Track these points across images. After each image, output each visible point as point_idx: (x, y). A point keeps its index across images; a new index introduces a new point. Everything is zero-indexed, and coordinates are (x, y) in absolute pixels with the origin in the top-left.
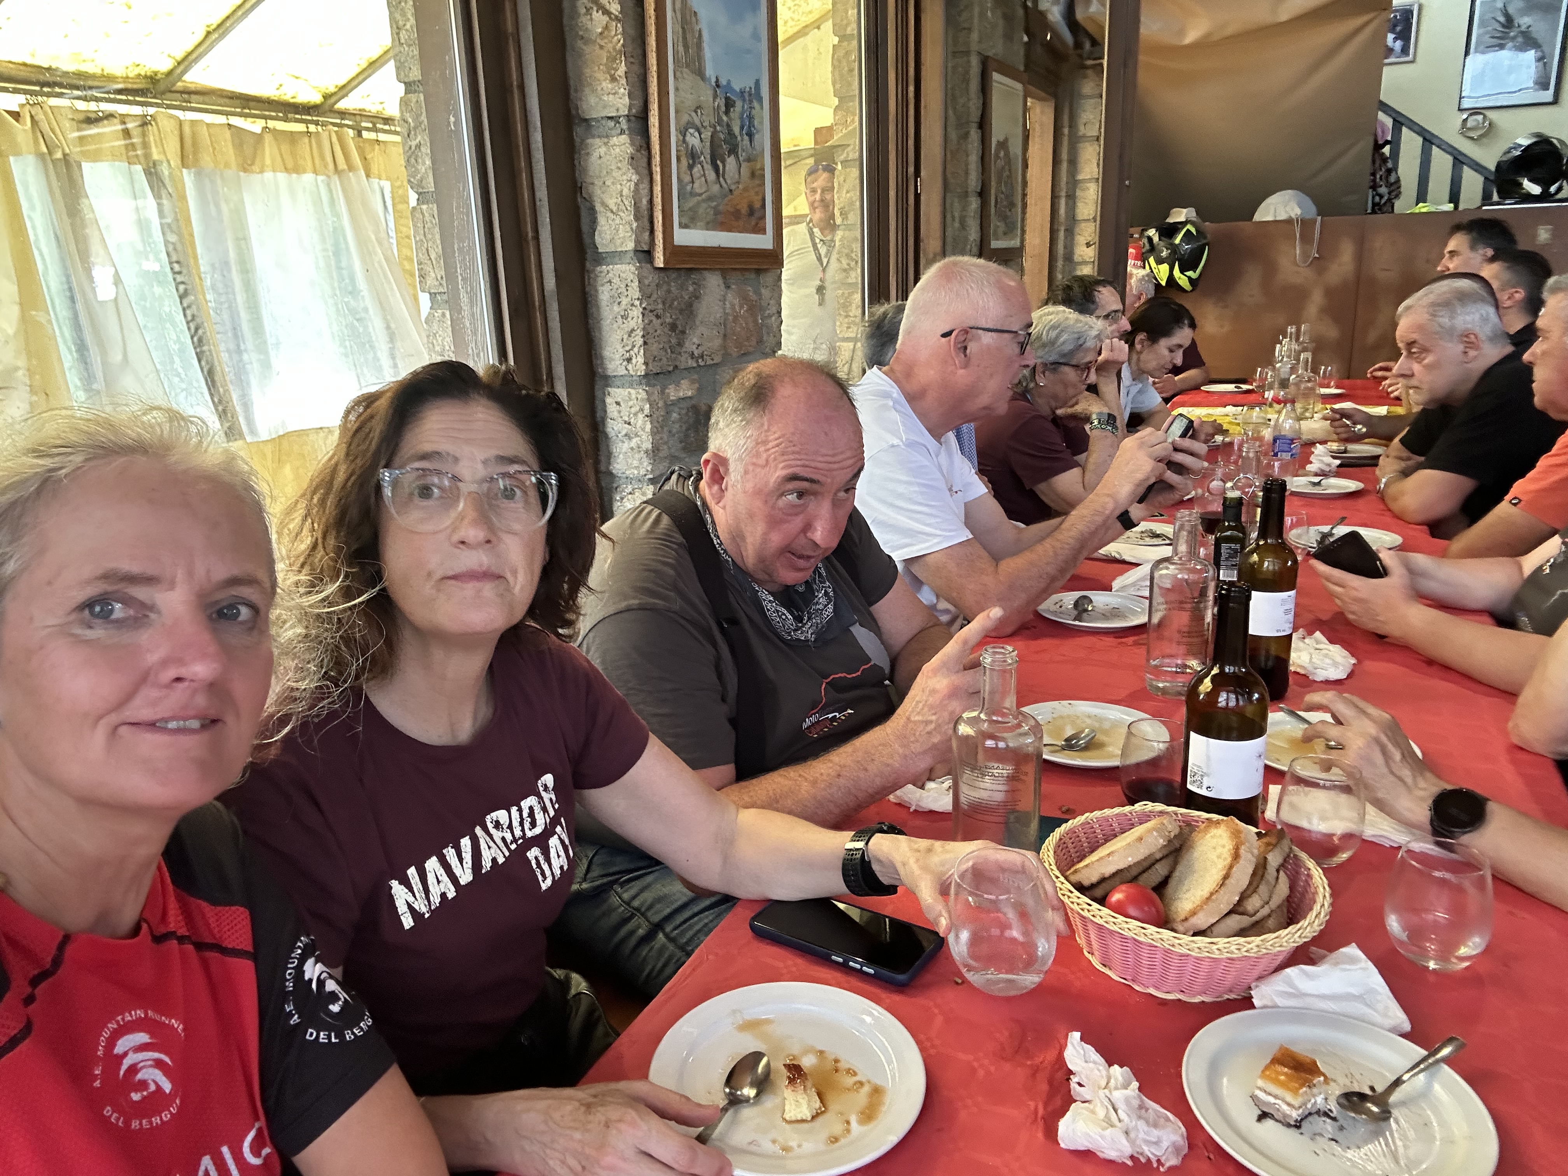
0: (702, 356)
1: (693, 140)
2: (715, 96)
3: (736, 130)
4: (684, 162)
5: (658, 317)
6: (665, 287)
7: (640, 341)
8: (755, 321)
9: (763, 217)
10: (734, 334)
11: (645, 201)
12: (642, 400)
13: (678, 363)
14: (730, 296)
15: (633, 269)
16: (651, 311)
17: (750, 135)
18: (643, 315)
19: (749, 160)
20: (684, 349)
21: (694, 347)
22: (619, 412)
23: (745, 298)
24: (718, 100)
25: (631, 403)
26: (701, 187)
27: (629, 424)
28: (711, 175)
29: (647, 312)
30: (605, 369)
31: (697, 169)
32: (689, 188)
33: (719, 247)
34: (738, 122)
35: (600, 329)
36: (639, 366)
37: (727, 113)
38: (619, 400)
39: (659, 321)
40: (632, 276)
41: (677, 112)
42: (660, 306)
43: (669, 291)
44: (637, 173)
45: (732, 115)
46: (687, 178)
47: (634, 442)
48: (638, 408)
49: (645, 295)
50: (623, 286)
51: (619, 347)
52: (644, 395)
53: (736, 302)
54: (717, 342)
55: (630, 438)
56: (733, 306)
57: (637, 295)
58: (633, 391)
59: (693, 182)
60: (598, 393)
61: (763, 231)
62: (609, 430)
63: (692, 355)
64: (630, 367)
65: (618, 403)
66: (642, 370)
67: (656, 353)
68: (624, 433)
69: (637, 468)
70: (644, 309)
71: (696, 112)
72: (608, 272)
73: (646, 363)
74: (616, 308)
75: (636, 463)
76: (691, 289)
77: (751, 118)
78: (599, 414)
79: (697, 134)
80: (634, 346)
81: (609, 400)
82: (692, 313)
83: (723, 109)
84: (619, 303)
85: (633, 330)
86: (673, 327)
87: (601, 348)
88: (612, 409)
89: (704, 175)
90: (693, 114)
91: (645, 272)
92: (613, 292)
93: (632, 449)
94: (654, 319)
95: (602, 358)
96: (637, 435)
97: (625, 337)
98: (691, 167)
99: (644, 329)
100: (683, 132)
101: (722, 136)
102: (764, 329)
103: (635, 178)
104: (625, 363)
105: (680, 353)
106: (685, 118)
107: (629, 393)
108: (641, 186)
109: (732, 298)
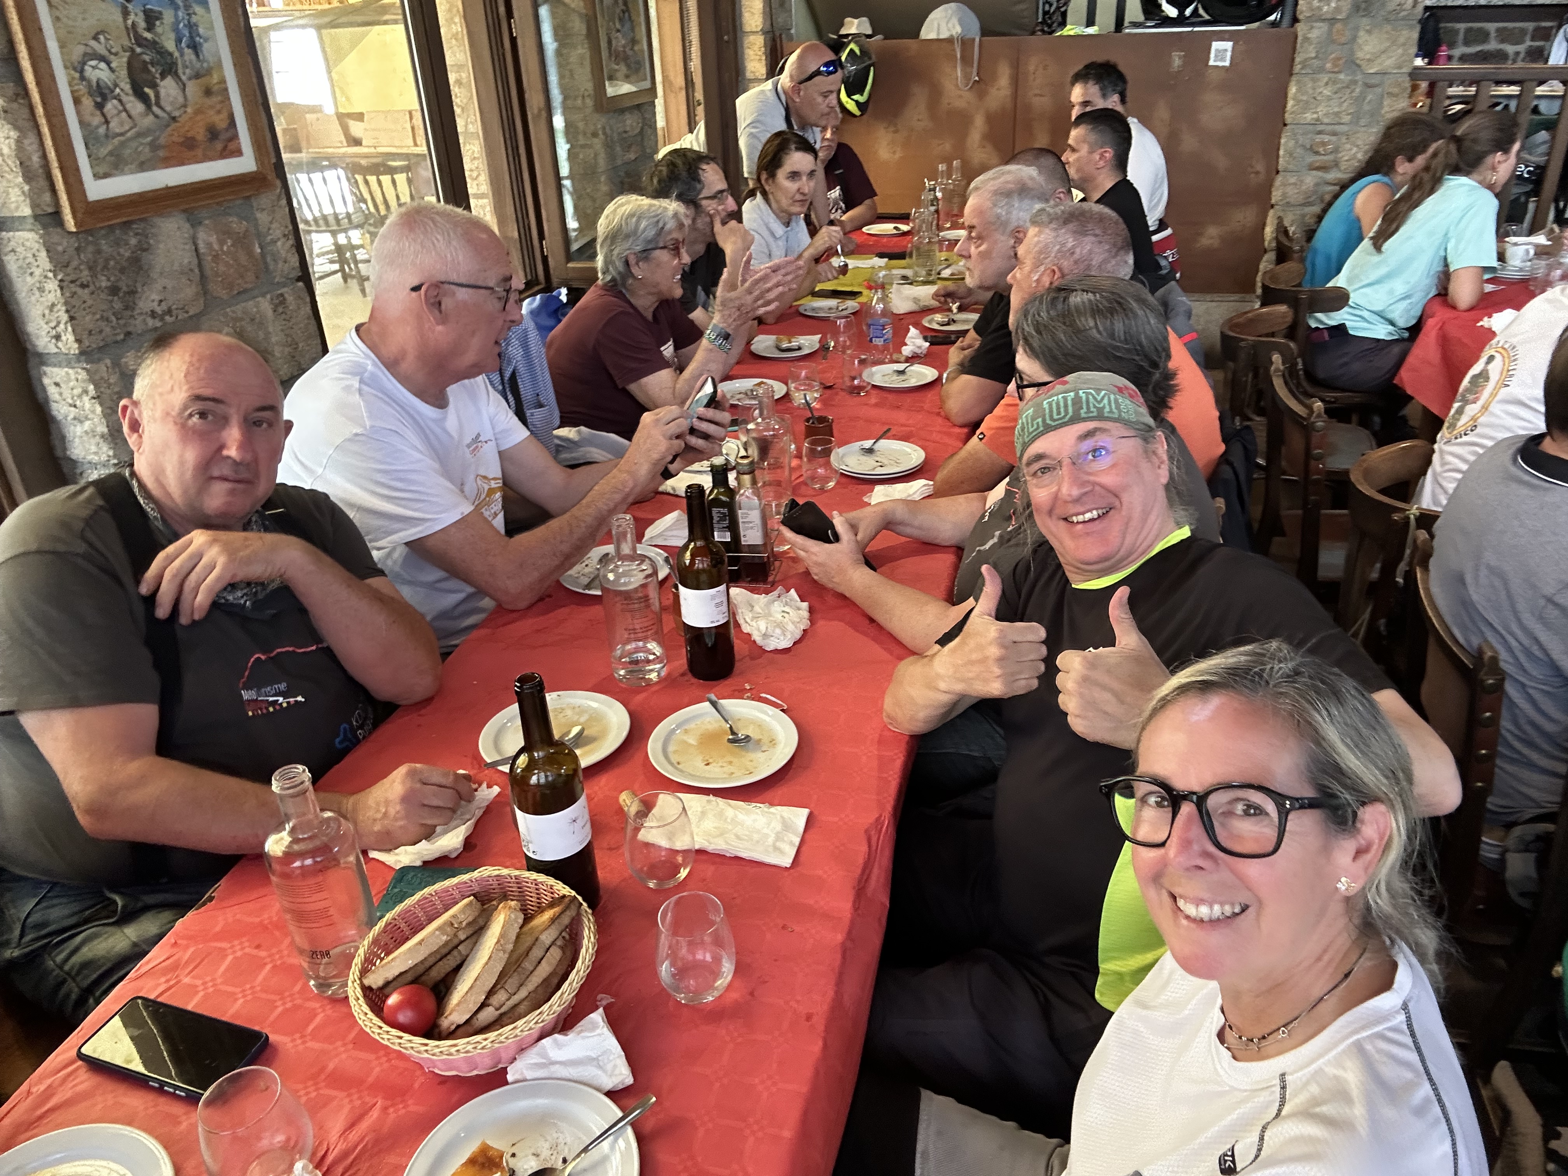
0: (169, 312)
1: (98, 73)
2: (126, 13)
3: (170, 45)
4: (88, 103)
5: (83, 286)
6: (91, 249)
7: (65, 317)
8: (250, 254)
9: (235, 137)
10: (217, 274)
11: (36, 159)
12: (84, 381)
13: (130, 329)
14: (203, 236)
15: (36, 237)
16: (72, 282)
17: (195, 47)
18: (62, 288)
19: (197, 76)
20: (137, 311)
21: (156, 304)
22: (61, 394)
23: (225, 233)
24: (132, 18)
25: (72, 384)
26: (122, 124)
27: (75, 406)
28: (136, 107)
29: (65, 284)
30: (34, 346)
31: (111, 106)
32: (102, 130)
33: (167, 188)
34: (172, 36)
35: (17, 303)
36: (69, 343)
37: (150, 28)
38: (58, 380)
39: (86, 291)
40: (37, 246)
41: (62, 46)
42: (86, 273)
43: (99, 252)
44: (16, 127)
45: (159, 30)
46: (97, 120)
47: (87, 425)
48: (80, 390)
49: (59, 263)
50: (30, 255)
51: (42, 323)
52: (83, 375)
53: (213, 239)
54: (189, 291)
55: (81, 422)
56: (209, 245)
57: (48, 266)
58: (71, 371)
59: (107, 122)
60: (33, 373)
61: (238, 153)
62: (55, 413)
63: (153, 315)
64: (60, 344)
65: (57, 384)
66: (74, 348)
67: (91, 326)
68: (71, 416)
69: (96, 453)
70: (61, 281)
71: (95, 38)
72: (9, 240)
73: (78, 341)
74: (29, 279)
75: (93, 449)
76: (133, 241)
77: (192, 27)
78: (40, 396)
79: (103, 65)
80: (59, 323)
81: (46, 381)
82: (141, 268)
83: (142, 24)
84: (31, 274)
85: (53, 305)
86: (114, 290)
87: (23, 323)
88: (52, 391)
89: (125, 110)
90: (93, 43)
91: (56, 239)
92: (20, 262)
93: (86, 432)
94: (80, 291)
95: (28, 334)
96: (87, 418)
97: (47, 312)
98: (100, 106)
99: (66, 303)
100: (78, 68)
101: (147, 58)
102: (269, 259)
103: (14, 134)
104: (54, 341)
105: (132, 316)
106: (78, 51)
107: (67, 373)
108: (26, 142)
109: (206, 237)
